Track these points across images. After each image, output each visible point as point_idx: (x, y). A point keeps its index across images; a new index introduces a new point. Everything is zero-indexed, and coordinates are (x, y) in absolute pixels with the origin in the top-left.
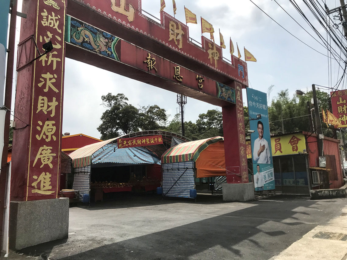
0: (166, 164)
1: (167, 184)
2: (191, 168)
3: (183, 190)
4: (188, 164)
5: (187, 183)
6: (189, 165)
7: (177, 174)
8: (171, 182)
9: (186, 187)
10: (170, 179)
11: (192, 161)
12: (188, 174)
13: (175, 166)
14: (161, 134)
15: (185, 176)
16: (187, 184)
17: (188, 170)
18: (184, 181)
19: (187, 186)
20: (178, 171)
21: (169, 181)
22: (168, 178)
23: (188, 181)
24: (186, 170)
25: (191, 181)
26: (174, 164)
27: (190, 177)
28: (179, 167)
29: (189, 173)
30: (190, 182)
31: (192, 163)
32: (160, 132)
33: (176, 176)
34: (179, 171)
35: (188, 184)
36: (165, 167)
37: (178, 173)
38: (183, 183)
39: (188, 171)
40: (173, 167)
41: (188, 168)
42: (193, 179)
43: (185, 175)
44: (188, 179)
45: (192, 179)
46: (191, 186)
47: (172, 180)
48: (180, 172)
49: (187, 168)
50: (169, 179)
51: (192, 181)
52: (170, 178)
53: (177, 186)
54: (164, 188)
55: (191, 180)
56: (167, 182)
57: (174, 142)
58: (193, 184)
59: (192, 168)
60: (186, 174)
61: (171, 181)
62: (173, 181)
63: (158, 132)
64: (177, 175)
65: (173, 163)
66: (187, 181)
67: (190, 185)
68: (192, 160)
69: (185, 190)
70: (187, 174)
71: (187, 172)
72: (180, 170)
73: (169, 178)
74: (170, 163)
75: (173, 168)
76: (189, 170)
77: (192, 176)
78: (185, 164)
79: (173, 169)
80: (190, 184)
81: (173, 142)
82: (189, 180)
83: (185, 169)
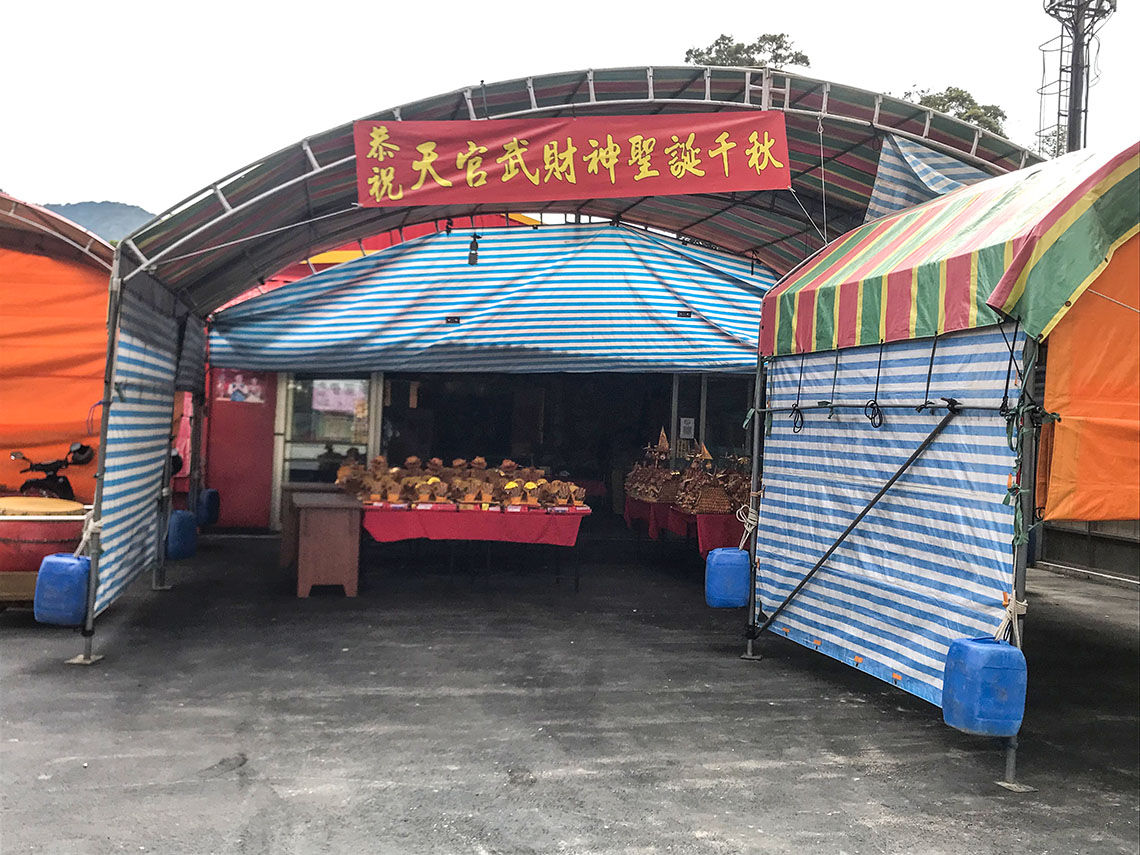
0: (791, 364)
1: (790, 533)
2: (989, 411)
3: (908, 618)
4: (970, 359)
5: (944, 561)
6: (973, 376)
7: (870, 458)
8: (816, 524)
9: (933, 593)
10: (811, 495)
11: (1009, 330)
12: (962, 466)
13: (853, 381)
14: (777, 100)
15: (929, 480)
16: (939, 568)
17: (958, 421)
18: (924, 530)
19: (943, 587)
20: (877, 434)
21: (802, 507)
22: (795, 486)
23: (958, 537)
24: (939, 420)
25: (978, 542)
26: (845, 359)
27: (977, 505)
28: (886, 396)
29: (966, 458)
30: (976, 551)
31: (1002, 347)
32: (766, 87)
33: (863, 473)
34: (883, 426)
35: (954, 572)
36: (785, 387)
37: (873, 450)
38: (913, 553)
39: (961, 439)
40: (843, 389)
41: (965, 402)
42: (1005, 528)
43: (933, 472)
44: (952, 518)
45: (996, 527)
46: (975, 597)
47: (827, 504)
48: (888, 436)
49: (955, 409)
50: (801, 493)
51: (989, 544)
52: (813, 488)
53: (860, 564)
54: (768, 561)
55: (982, 533)
56: (788, 519)
57: (899, 175)
58: (995, 584)
59: (1004, 410)
60: (939, 464)
61: (820, 510)
62: (835, 513)
63: (749, 87)
64: (867, 466)
65: (841, 351)
66: (947, 535)
67: (972, 586)
68: (1008, 319)
69: (919, 622)
70: (948, 465)
71: (953, 447)
72: (893, 419)
73: (806, 487)
74: (819, 354)
75: (838, 396)
76: (969, 430)
77: (999, 498)
78: (944, 360)
79: (834, 410)
80: (969, 576)
81: (892, 180)
82: (964, 529)
83: (928, 409)
